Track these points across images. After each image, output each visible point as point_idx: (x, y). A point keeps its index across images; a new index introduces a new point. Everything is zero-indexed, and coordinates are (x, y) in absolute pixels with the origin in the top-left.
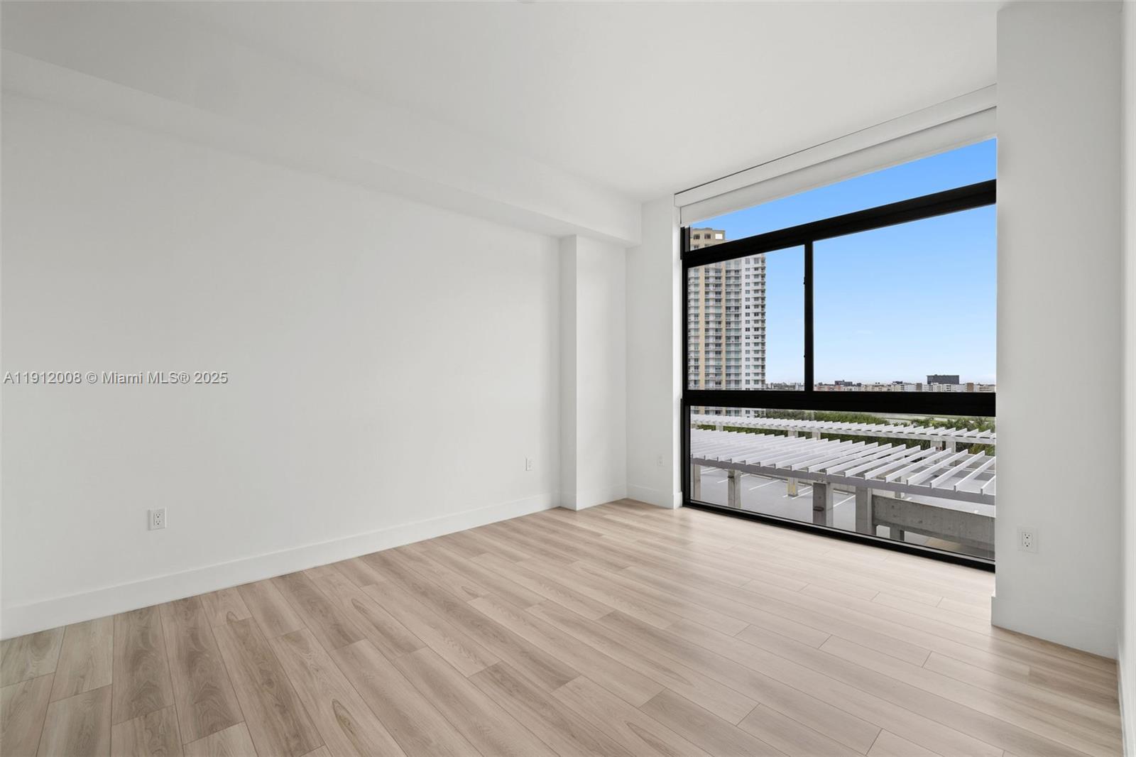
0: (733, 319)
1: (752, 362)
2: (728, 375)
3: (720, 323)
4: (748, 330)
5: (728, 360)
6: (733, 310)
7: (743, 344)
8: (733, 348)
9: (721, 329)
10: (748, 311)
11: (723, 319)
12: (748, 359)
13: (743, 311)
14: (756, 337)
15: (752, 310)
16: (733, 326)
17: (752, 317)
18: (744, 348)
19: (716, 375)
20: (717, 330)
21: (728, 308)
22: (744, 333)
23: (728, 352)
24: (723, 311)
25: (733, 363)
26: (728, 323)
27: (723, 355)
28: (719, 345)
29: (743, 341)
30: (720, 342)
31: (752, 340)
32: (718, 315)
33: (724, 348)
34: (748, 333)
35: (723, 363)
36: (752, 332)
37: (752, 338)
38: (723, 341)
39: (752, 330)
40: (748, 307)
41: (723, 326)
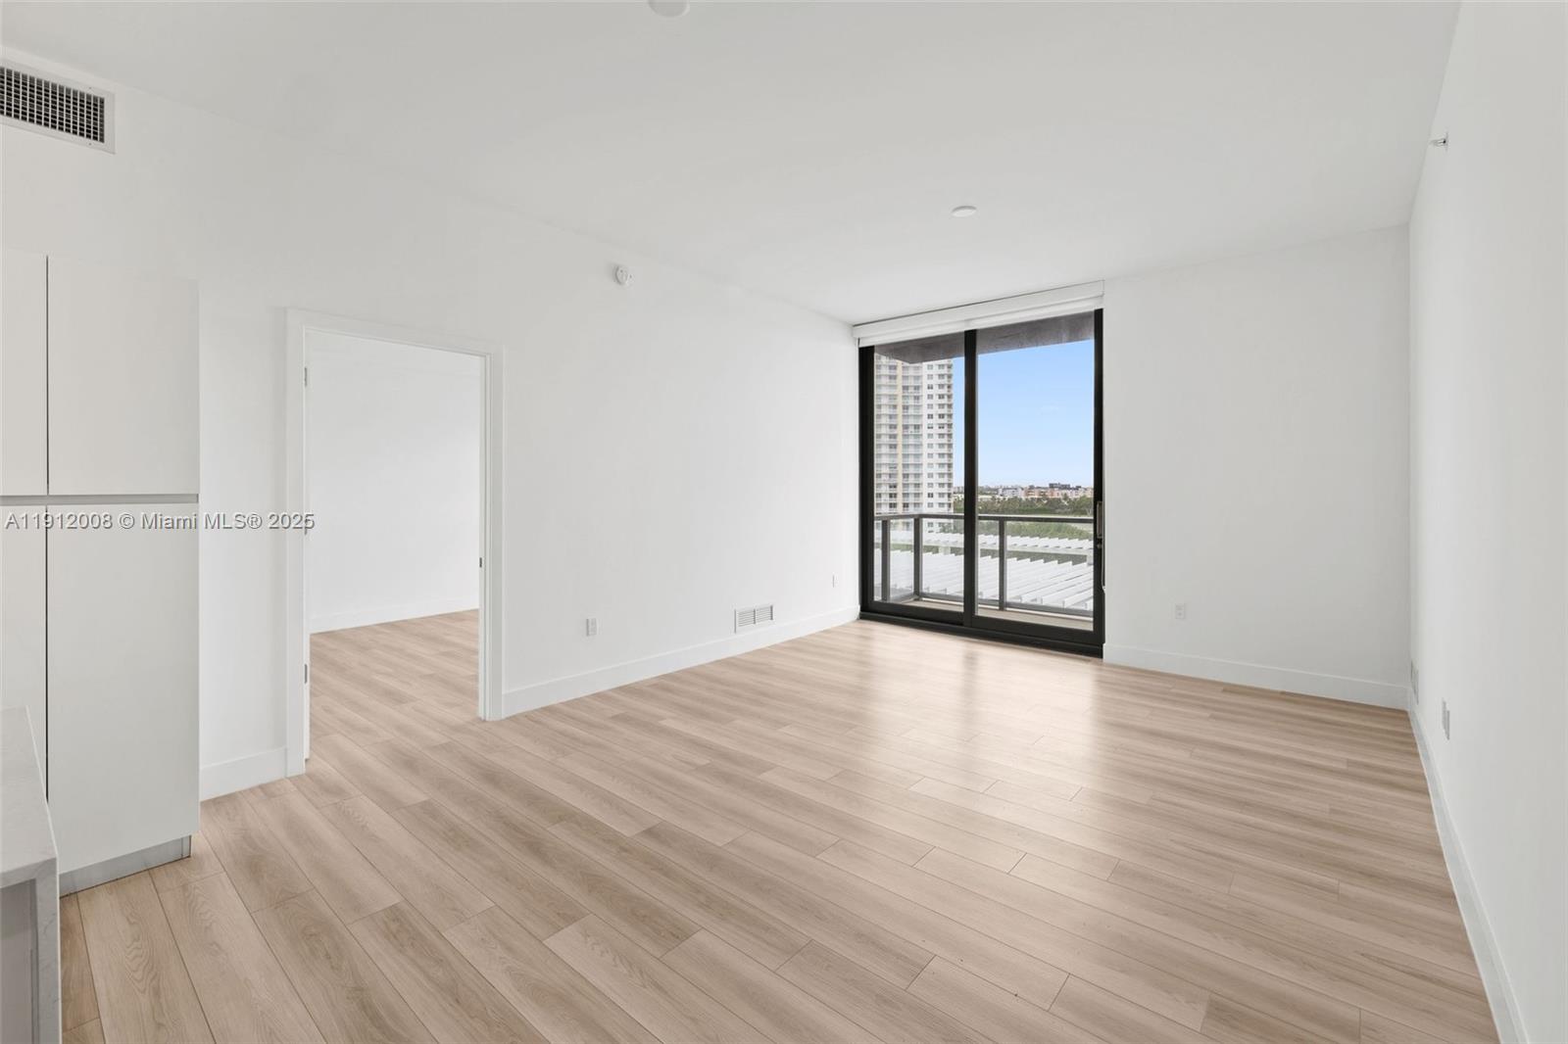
0: (911, 402)
1: (936, 459)
2: (906, 476)
3: (895, 407)
4: (930, 416)
5: (905, 456)
6: (911, 390)
7: (925, 436)
8: (911, 441)
9: (896, 416)
10: (930, 392)
11: (900, 402)
12: (930, 455)
13: (925, 392)
14: (941, 427)
15: (936, 391)
16: (911, 411)
17: (936, 400)
18: (925, 440)
19: (890, 475)
20: (891, 417)
21: (905, 388)
22: (925, 422)
23: (905, 446)
24: (899, 391)
25: (911, 460)
26: (906, 408)
27: (900, 450)
28: (894, 436)
29: (925, 431)
30: (895, 432)
31: (936, 430)
32: (893, 397)
33: (900, 440)
34: (930, 421)
35: (900, 461)
36: (936, 420)
37: (936, 427)
38: (899, 431)
39: (936, 417)
40: (930, 387)
41: (899, 411)
